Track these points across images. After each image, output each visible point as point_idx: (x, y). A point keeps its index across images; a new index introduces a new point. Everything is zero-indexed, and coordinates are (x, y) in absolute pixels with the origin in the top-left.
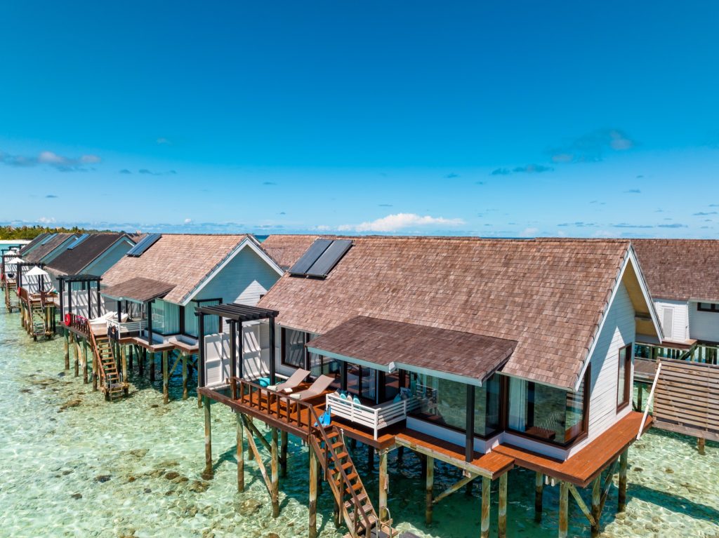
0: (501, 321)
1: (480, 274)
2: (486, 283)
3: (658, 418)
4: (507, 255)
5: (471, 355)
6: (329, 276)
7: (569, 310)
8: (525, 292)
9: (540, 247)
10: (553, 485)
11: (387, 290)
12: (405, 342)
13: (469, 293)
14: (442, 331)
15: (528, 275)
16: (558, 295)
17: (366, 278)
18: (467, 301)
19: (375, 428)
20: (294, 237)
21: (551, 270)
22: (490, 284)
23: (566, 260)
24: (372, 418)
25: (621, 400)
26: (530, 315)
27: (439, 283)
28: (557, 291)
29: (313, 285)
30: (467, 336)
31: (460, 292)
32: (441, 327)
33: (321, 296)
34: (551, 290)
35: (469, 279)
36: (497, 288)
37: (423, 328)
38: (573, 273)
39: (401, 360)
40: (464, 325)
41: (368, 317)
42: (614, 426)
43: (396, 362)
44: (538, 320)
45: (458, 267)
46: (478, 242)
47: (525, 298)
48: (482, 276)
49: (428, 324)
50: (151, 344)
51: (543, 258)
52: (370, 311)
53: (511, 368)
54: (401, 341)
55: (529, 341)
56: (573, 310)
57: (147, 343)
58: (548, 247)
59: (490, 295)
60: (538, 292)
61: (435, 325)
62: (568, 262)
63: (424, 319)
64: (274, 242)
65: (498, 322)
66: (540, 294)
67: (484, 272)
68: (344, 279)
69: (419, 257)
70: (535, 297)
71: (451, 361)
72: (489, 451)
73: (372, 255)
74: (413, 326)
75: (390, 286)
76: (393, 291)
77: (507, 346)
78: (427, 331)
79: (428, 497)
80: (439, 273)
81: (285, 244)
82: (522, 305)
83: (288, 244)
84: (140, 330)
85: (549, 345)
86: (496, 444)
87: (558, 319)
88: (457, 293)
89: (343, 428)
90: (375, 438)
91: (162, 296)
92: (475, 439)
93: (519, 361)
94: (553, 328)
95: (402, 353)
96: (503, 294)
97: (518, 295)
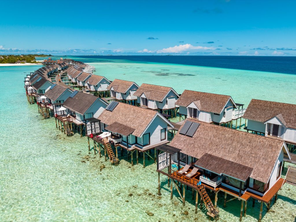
0: (249, 162)
1: (242, 144)
2: (244, 148)
3: (287, 181)
4: (250, 139)
5: (242, 172)
6: (193, 136)
7: (267, 161)
8: (255, 153)
9: (259, 138)
10: (260, 202)
11: (214, 145)
12: (223, 165)
13: (239, 151)
14: (232, 162)
15: (256, 147)
16: (264, 156)
17: (207, 139)
18: (239, 153)
19: (215, 187)
20: (153, 86)
21: (262, 147)
22: (245, 149)
23: (267, 144)
24: (214, 184)
25: (278, 176)
26: (257, 161)
27: (230, 146)
28: (264, 154)
29: (189, 139)
30: (240, 165)
31: (237, 150)
32: (232, 161)
33: (192, 144)
34: (262, 154)
35: (239, 146)
36: (247, 150)
37: (227, 160)
38: (268, 149)
39: (223, 172)
40: (239, 161)
41: (209, 154)
42: (275, 184)
43: (222, 173)
44: (259, 163)
45: (235, 140)
46: (241, 132)
47: (255, 155)
48: (243, 145)
49: (228, 159)
50: (128, 148)
51: (260, 142)
52: (210, 152)
53: (252, 176)
54: (222, 165)
55: (256, 169)
56: (268, 161)
57: (126, 148)
58: (262, 138)
59: (245, 153)
60: (259, 153)
61: (230, 160)
62: (267, 145)
63: (227, 157)
64: (145, 87)
65: (248, 162)
66: (259, 154)
67: (243, 144)
68: (199, 138)
69: (223, 134)
70: (258, 155)
71: (237, 174)
72: (244, 193)
73: (207, 130)
74: (224, 160)
75: (215, 144)
76: (216, 146)
77: (250, 170)
78: (228, 162)
79: (225, 201)
80: (230, 142)
81: (150, 89)
82: (254, 157)
83: (152, 89)
84: (121, 141)
85: (261, 171)
86: (246, 191)
87: (264, 163)
88: (236, 150)
89: (205, 186)
90: (215, 189)
91: (132, 134)
92: (242, 191)
93: (254, 174)
94: (263, 166)
95: (223, 170)
96: (249, 153)
97: (253, 154)
